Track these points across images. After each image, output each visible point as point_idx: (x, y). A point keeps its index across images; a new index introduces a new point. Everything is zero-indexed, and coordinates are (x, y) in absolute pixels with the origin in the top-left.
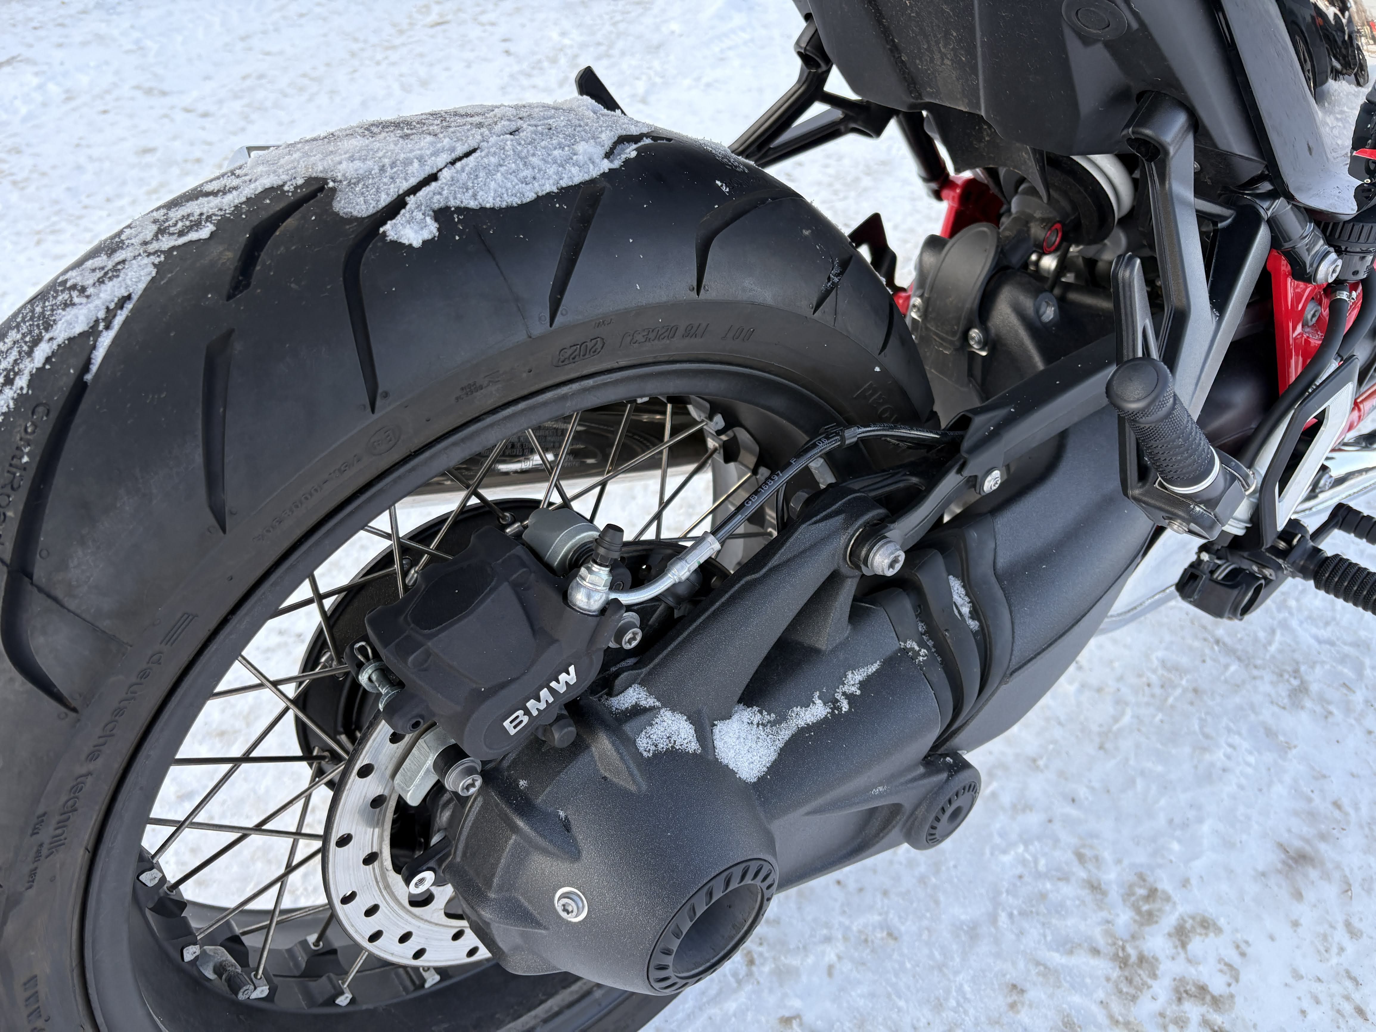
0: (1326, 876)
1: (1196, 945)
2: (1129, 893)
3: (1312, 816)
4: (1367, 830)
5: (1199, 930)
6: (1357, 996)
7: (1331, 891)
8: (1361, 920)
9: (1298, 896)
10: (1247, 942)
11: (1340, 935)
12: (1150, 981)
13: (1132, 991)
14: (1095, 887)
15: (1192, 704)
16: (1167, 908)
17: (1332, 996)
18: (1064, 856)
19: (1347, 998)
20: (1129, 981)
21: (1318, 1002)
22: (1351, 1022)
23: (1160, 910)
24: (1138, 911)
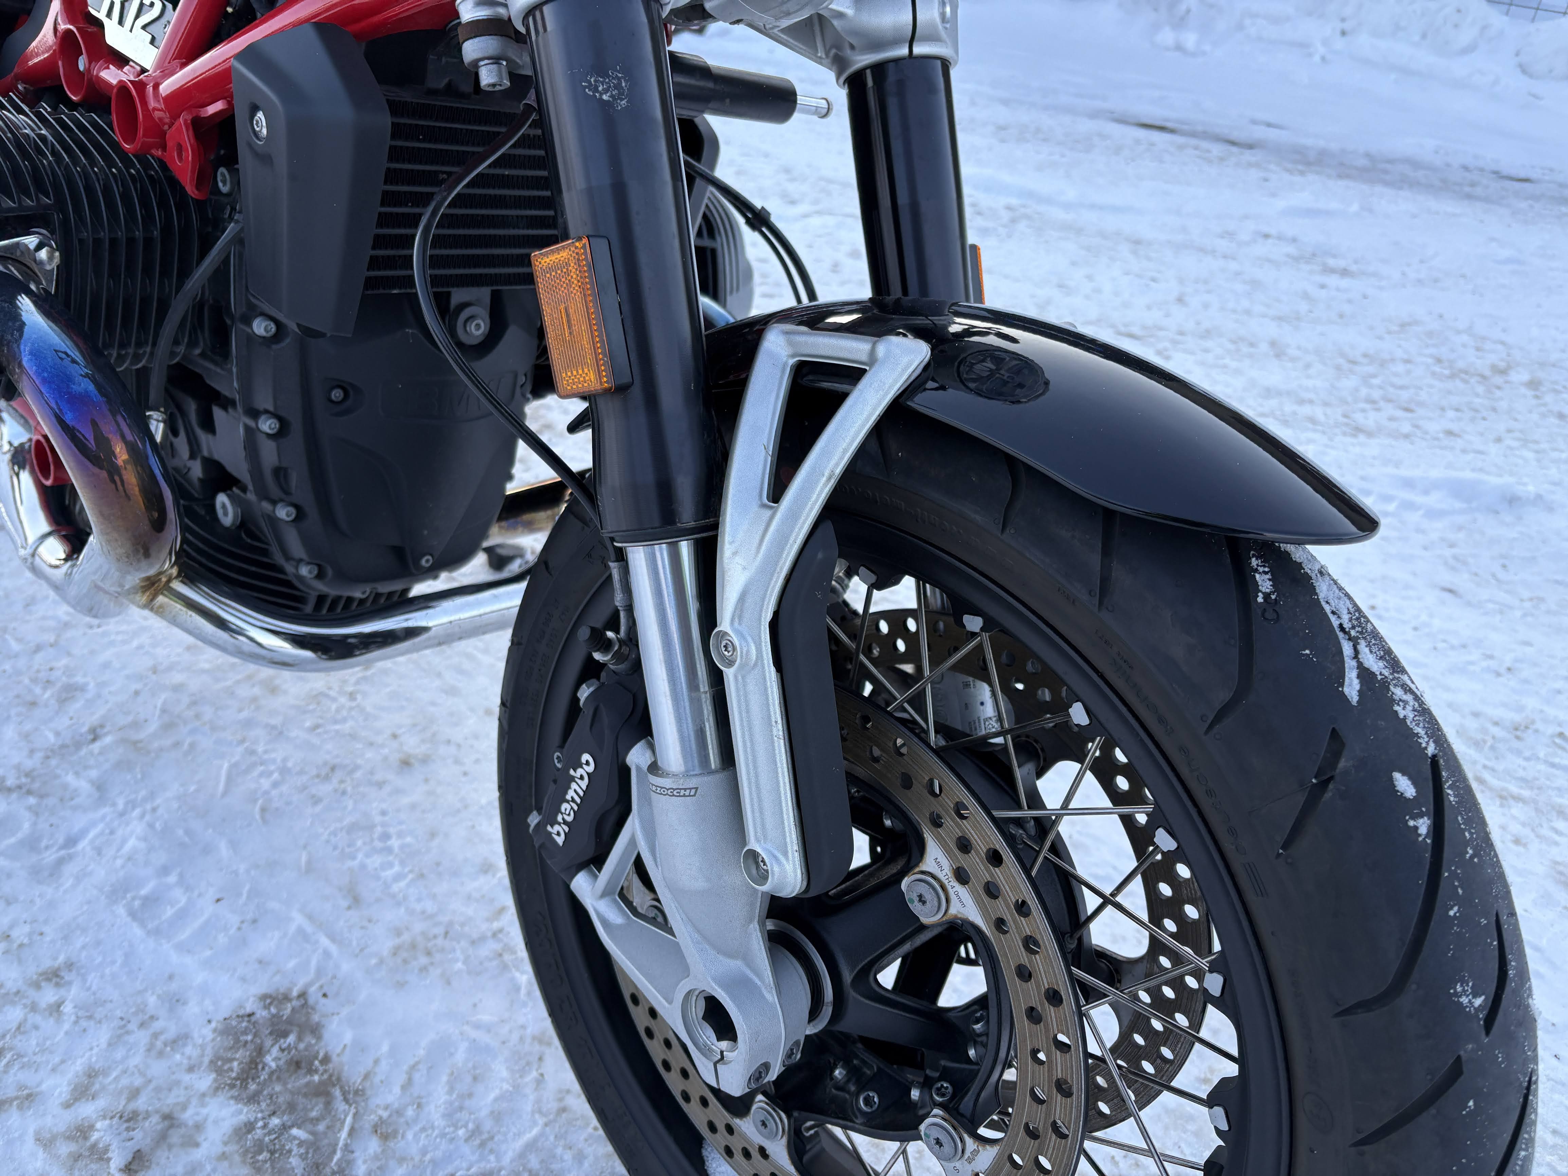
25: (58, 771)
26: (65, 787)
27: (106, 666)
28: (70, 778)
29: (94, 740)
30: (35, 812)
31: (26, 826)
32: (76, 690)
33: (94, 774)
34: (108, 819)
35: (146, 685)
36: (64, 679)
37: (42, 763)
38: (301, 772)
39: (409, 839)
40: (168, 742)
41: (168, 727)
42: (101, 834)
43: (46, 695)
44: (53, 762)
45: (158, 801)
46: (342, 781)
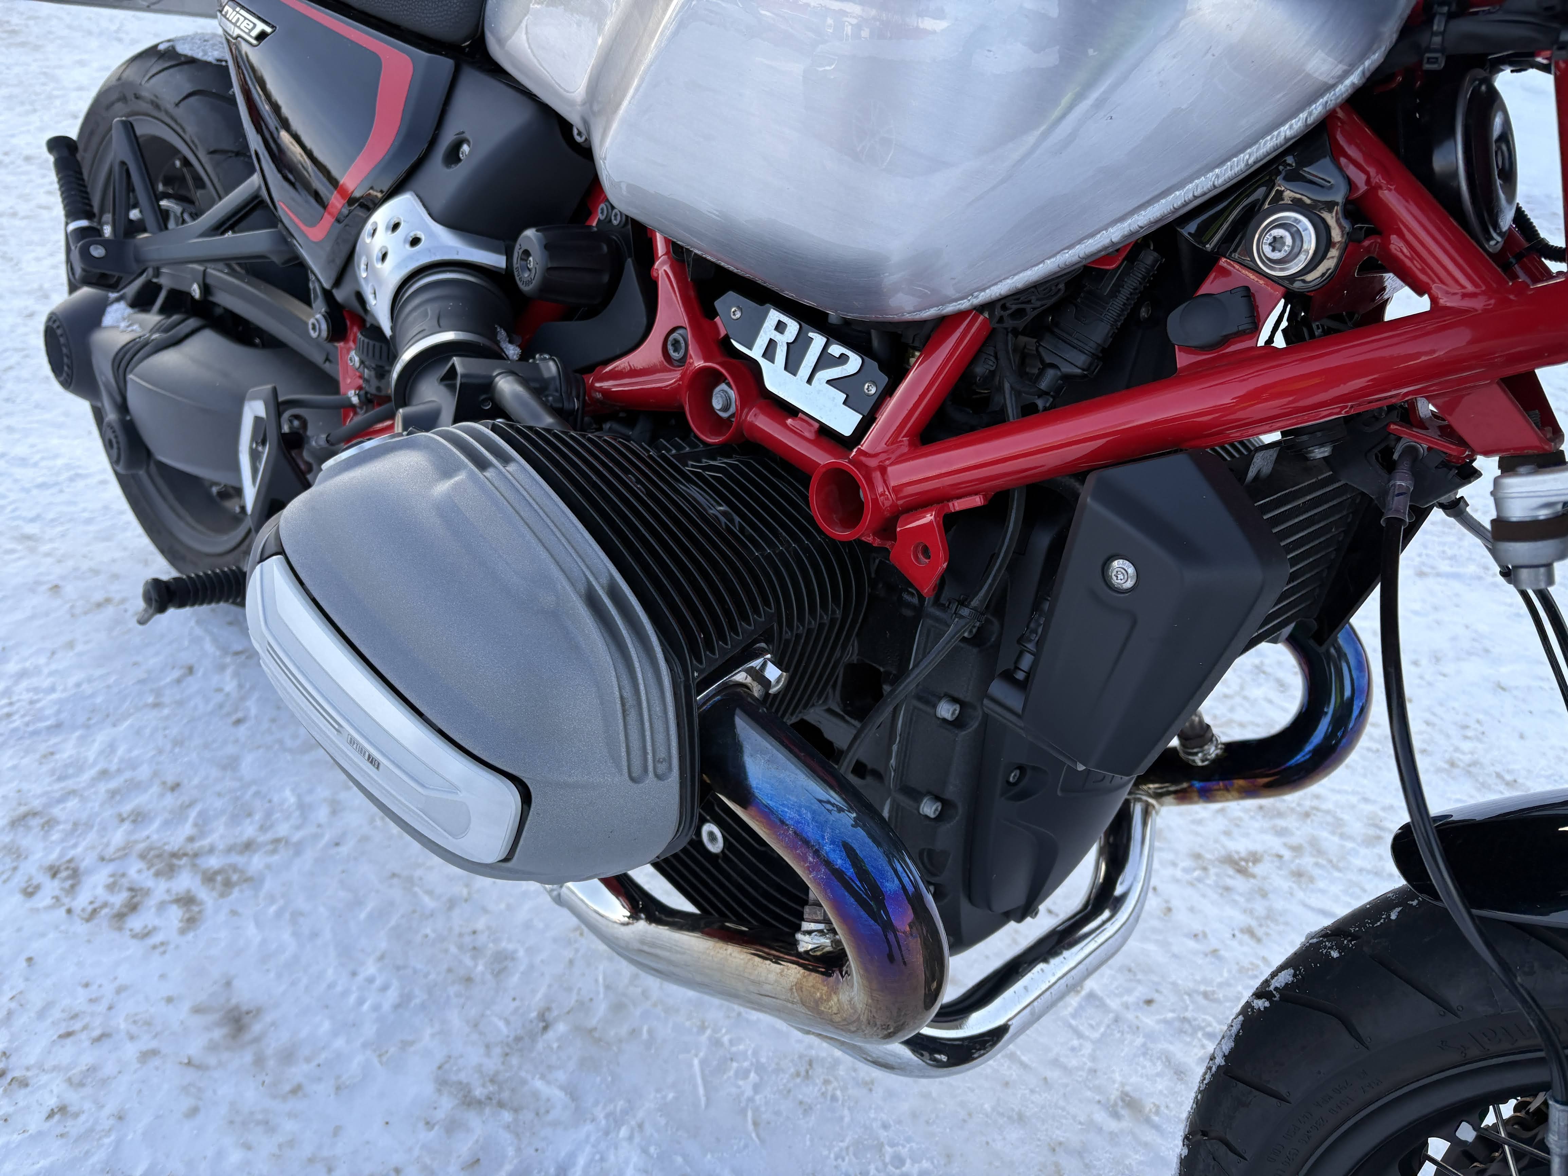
0: (213, 1047)
1: (175, 914)
2: (235, 868)
3: (288, 1056)
4: (260, 1117)
5: (187, 916)
6: (83, 1036)
7: (195, 1047)
8: (157, 1069)
9: (197, 1010)
10: (164, 952)
11: (146, 1043)
12: (153, 870)
13: (149, 857)
14: (248, 846)
15: (450, 970)
16: (215, 894)
17: (92, 1014)
18: (282, 830)
19: (85, 1028)
20: (159, 856)
21: (91, 1001)
22: (64, 1024)
23: (213, 889)
24: (217, 872)
25: (523, 1074)
26: (536, 1095)
27: (528, 926)
28: (539, 1084)
29: (546, 1028)
30: (513, 1129)
31: (511, 1152)
32: (506, 958)
33: (561, 1076)
34: (593, 1139)
35: (577, 950)
36: (491, 945)
37: (503, 1063)
38: (778, 1070)
39: (926, 1164)
40: (624, 1030)
41: (618, 1008)
42: (592, 1160)
43: (480, 968)
44: (514, 1061)
45: (640, 1114)
46: (826, 1082)
